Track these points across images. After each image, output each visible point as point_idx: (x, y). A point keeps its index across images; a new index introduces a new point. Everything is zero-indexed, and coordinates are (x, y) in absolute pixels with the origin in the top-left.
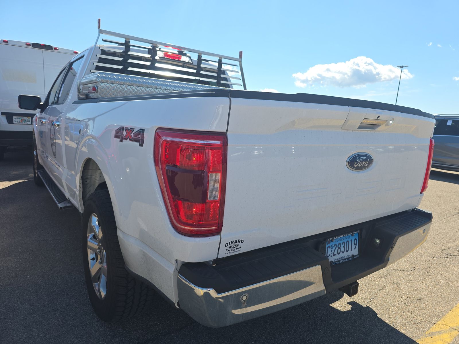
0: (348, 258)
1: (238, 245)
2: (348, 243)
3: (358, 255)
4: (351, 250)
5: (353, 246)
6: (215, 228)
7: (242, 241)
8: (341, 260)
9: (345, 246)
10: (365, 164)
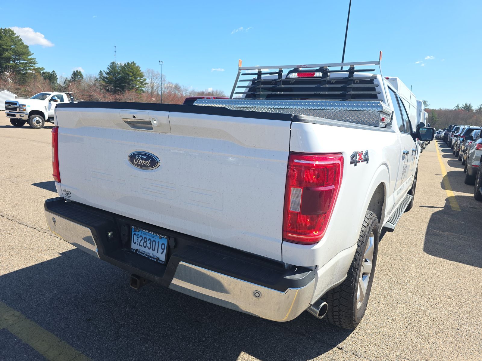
0: (151, 257)
2: (154, 242)
3: (163, 261)
4: (157, 252)
5: (160, 251)
8: (145, 254)
9: (151, 244)
10: (146, 163)
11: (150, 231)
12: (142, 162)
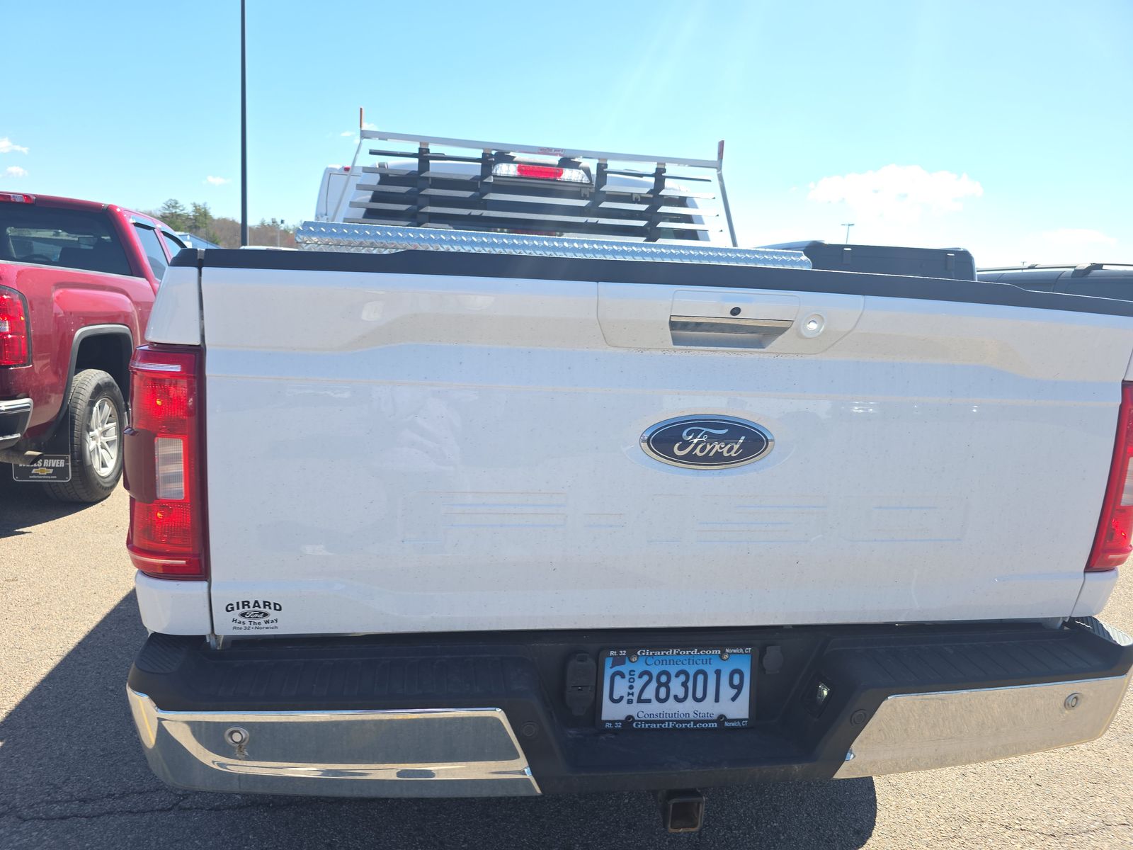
0: (696, 722)
1: (266, 615)
2: (700, 678)
3: (745, 720)
4: (717, 700)
5: (727, 692)
6: (183, 562)
7: (278, 607)
8: (668, 721)
9: (690, 684)
10: (725, 450)
11: (684, 647)
12: (709, 447)
